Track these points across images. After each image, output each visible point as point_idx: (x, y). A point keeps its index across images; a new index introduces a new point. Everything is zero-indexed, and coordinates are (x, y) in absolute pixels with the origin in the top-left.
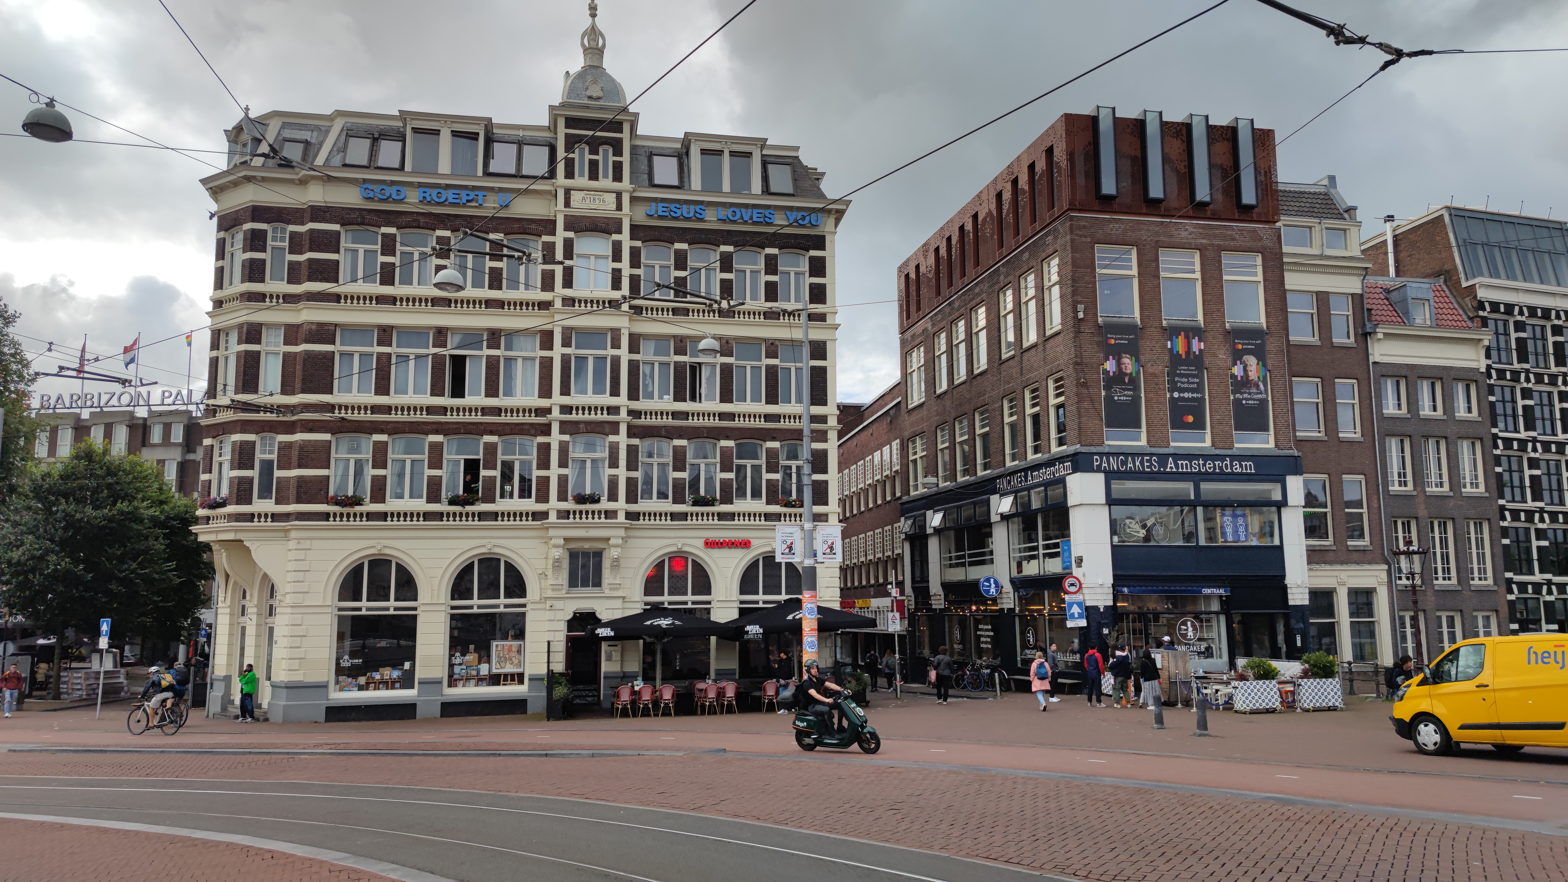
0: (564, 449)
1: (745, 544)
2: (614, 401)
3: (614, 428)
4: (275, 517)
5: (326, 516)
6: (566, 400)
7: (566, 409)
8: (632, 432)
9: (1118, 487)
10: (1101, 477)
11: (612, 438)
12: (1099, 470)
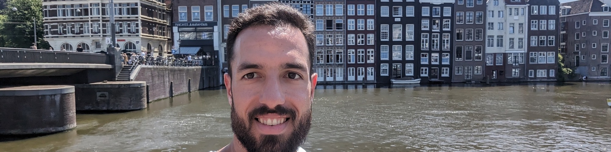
0: (92, 25)
1: (124, 40)
2: (99, 16)
3: (99, 21)
4: (52, 37)
5: (58, 37)
6: (91, 16)
7: (91, 18)
8: (103, 21)
9: (180, 29)
10: (177, 27)
11: (99, 22)
12: (176, 26)
